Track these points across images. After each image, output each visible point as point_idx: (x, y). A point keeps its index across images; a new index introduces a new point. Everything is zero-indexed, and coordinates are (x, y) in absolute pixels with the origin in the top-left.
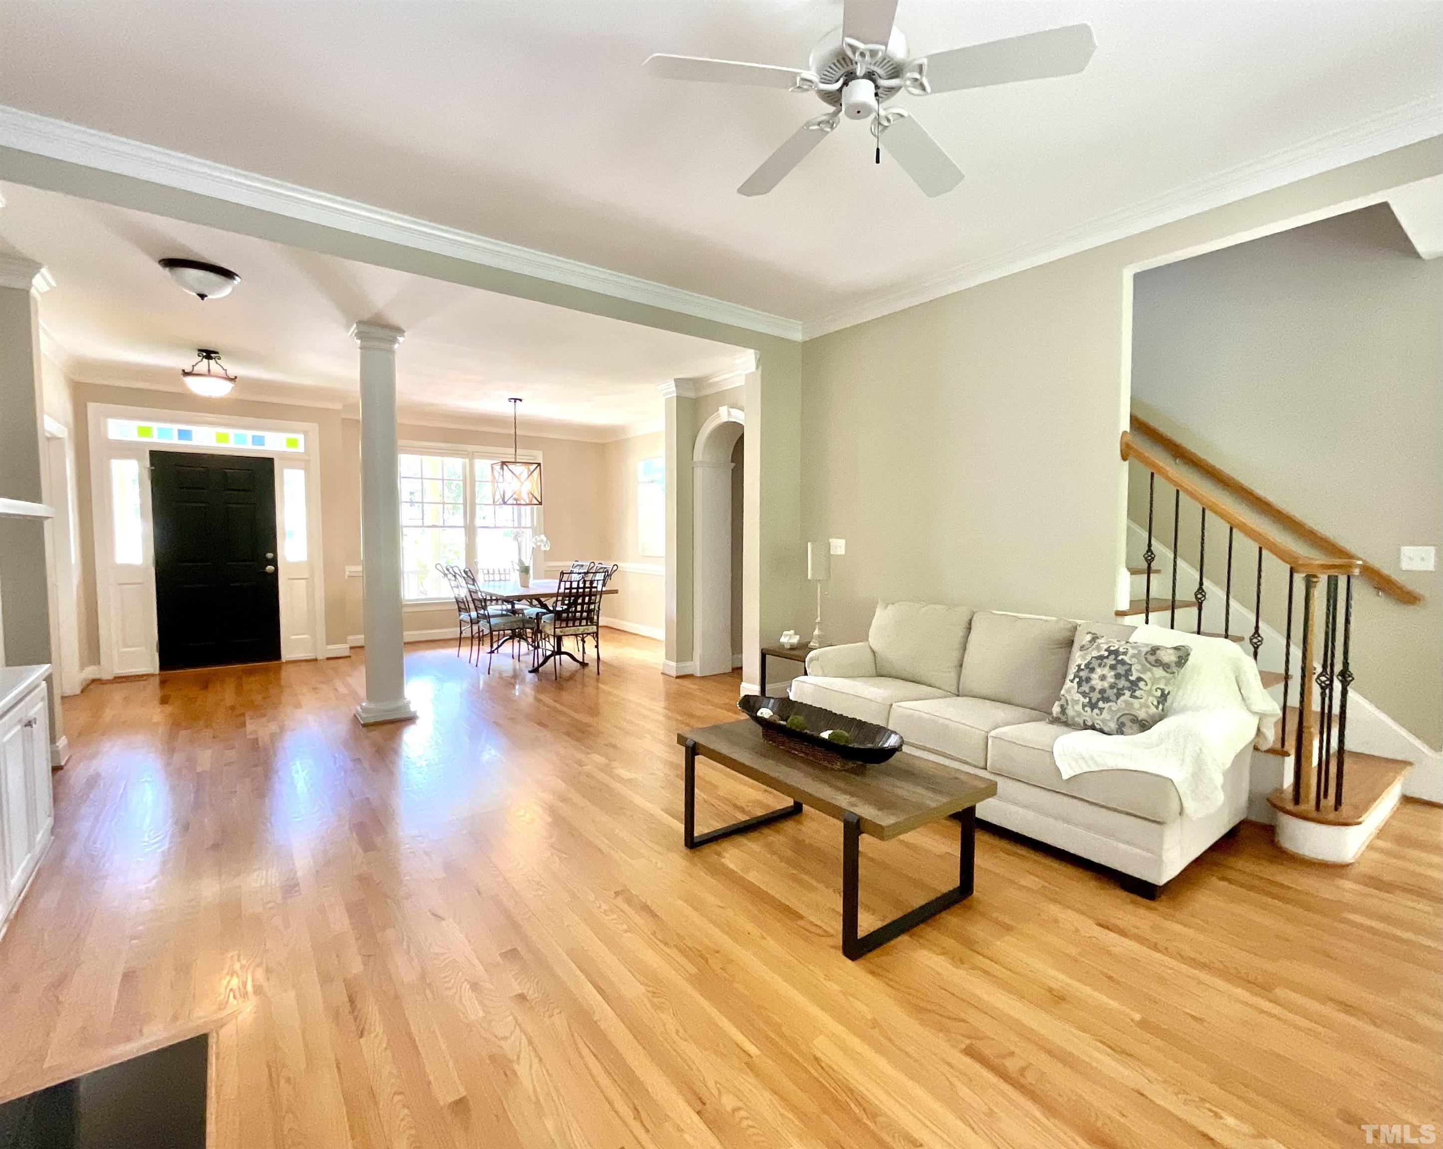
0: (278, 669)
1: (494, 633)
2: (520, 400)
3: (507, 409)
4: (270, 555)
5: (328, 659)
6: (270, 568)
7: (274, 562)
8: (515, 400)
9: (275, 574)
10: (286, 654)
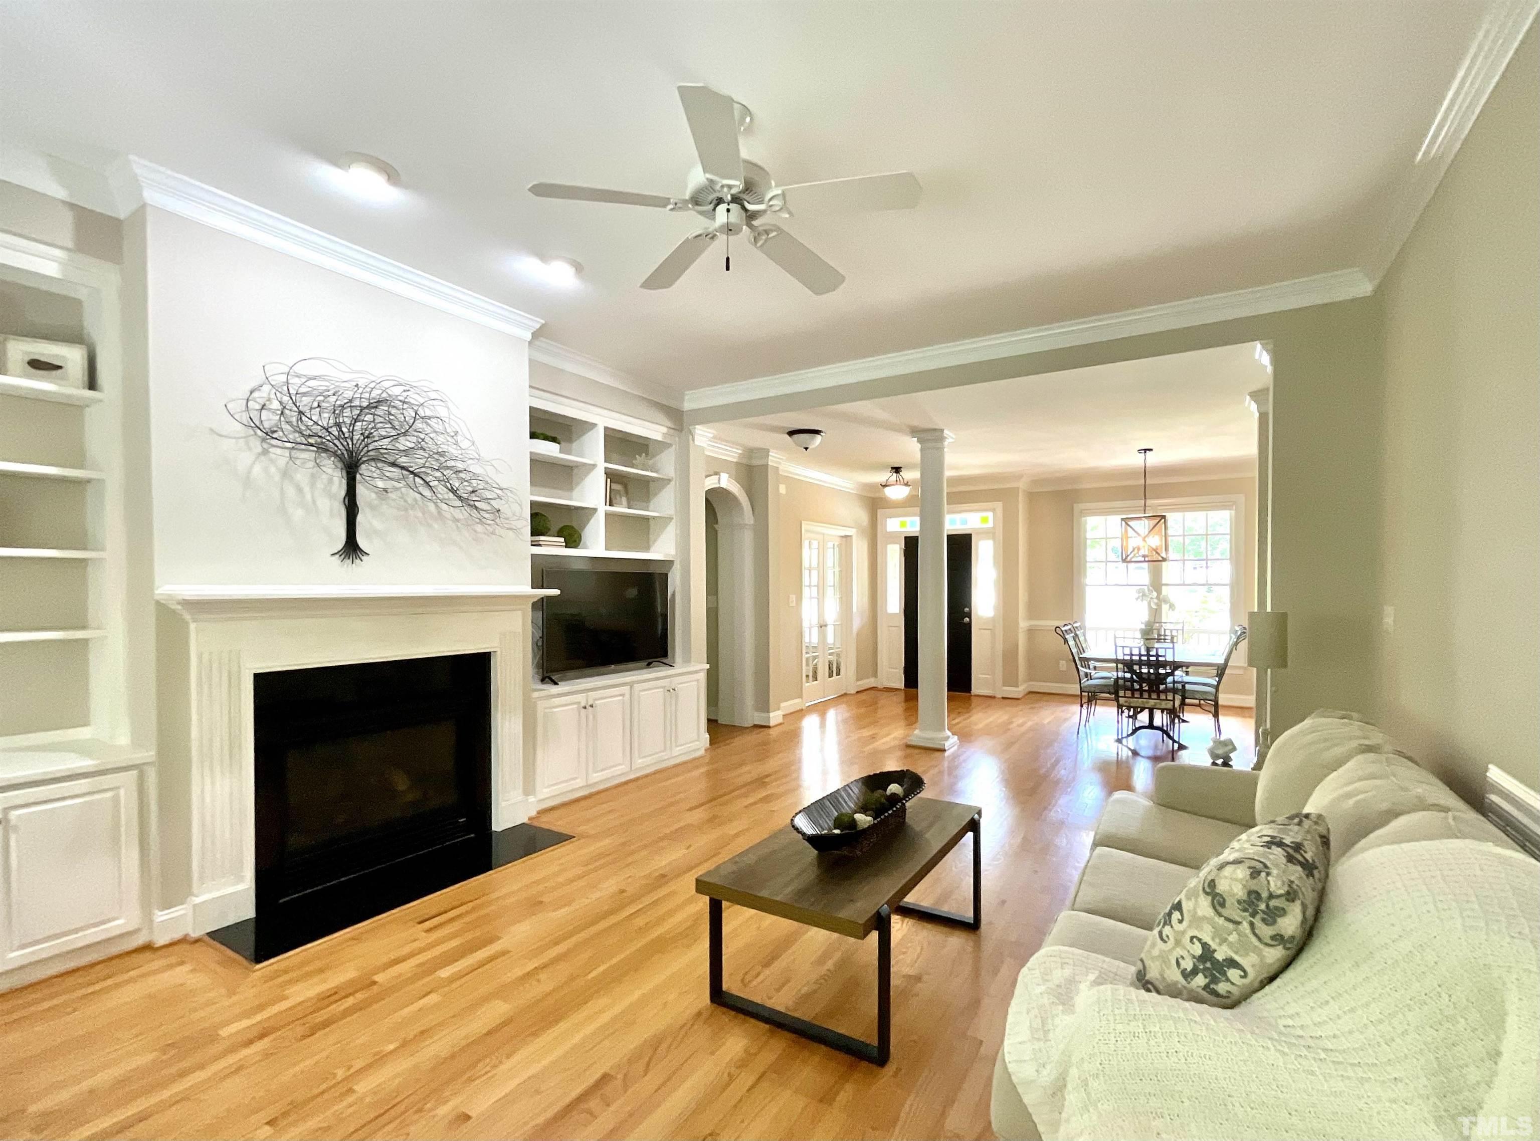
0: (969, 698)
1: (1083, 694)
2: (1150, 450)
3: (1137, 461)
4: (967, 609)
5: (1003, 698)
6: (967, 619)
7: (970, 616)
8: (1145, 450)
9: (970, 624)
10: (975, 690)
